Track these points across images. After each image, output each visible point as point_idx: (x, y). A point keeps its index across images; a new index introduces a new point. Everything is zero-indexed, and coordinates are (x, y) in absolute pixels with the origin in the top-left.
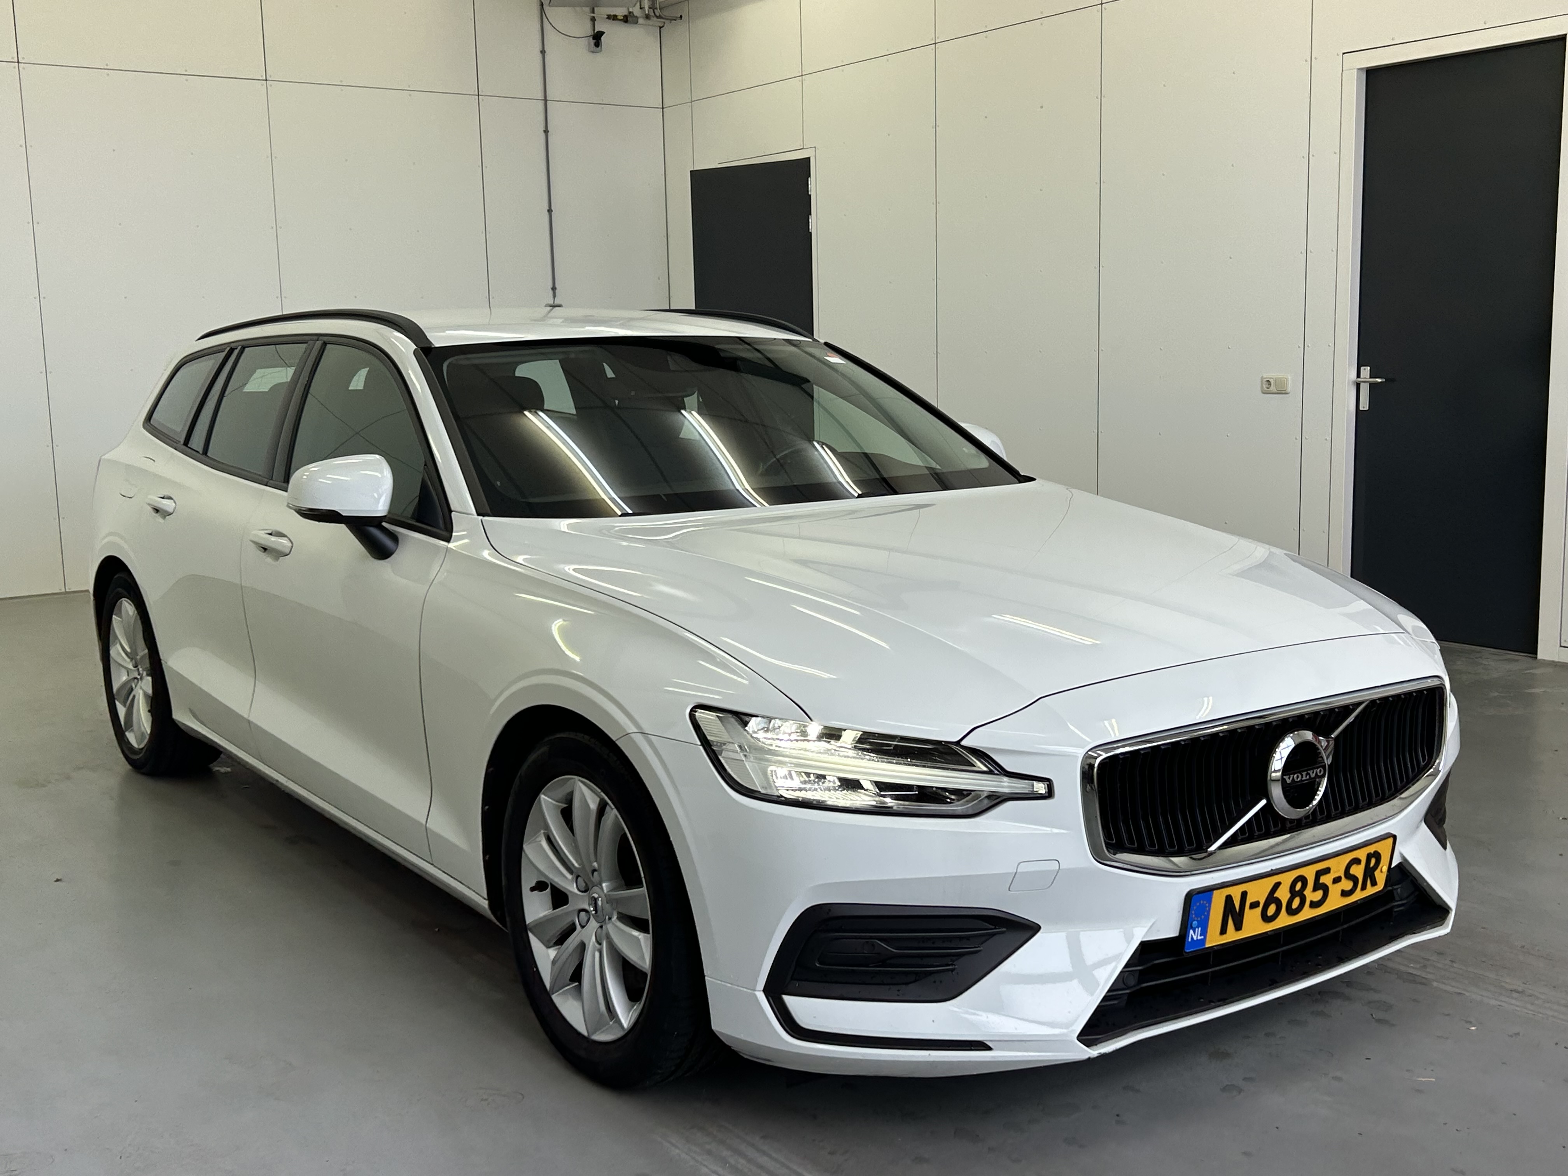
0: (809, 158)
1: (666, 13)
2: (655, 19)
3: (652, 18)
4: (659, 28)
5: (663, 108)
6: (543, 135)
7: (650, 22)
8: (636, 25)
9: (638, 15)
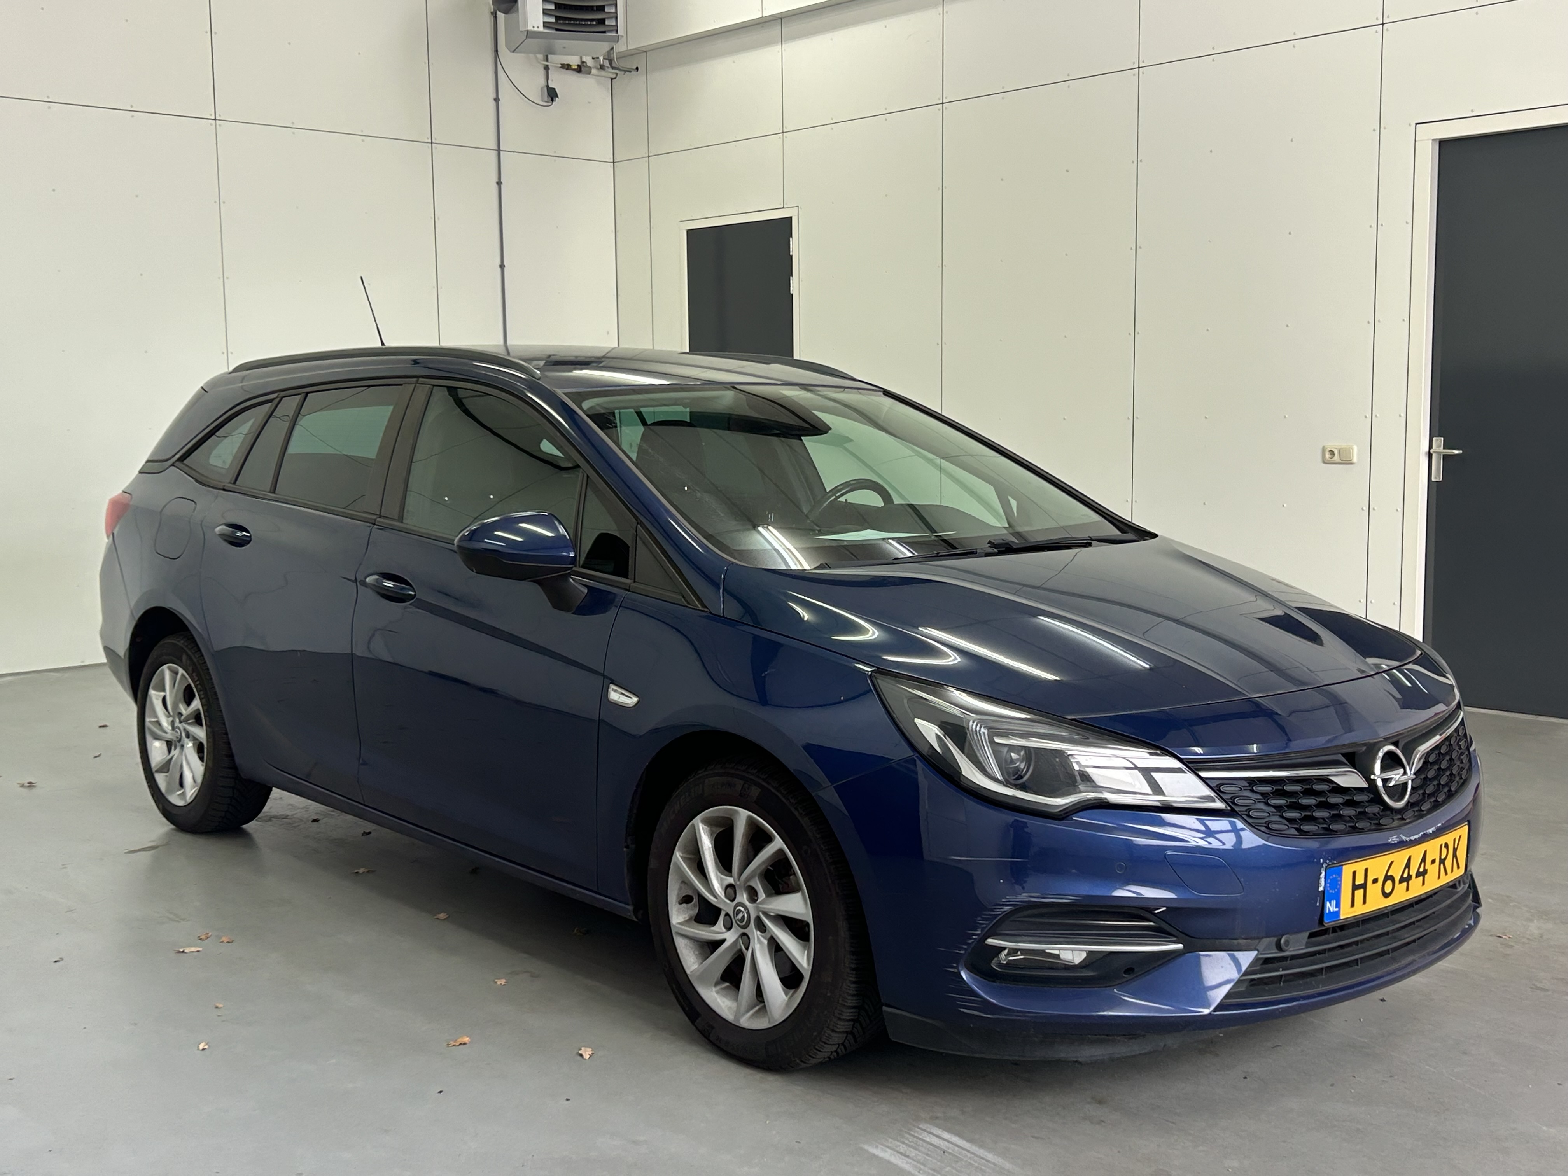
0: (791, 218)
1: (623, 64)
2: (610, 70)
3: (606, 68)
4: (610, 80)
5: (614, 162)
6: (495, 187)
7: (603, 73)
8: (589, 76)
9: (591, 66)
